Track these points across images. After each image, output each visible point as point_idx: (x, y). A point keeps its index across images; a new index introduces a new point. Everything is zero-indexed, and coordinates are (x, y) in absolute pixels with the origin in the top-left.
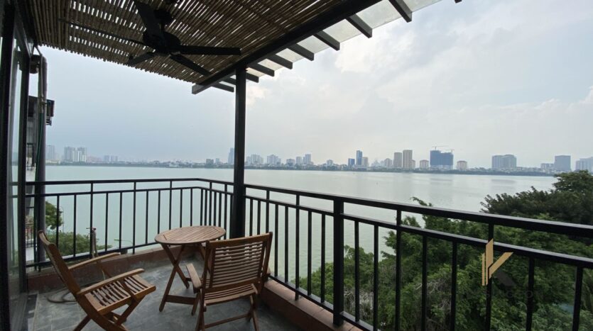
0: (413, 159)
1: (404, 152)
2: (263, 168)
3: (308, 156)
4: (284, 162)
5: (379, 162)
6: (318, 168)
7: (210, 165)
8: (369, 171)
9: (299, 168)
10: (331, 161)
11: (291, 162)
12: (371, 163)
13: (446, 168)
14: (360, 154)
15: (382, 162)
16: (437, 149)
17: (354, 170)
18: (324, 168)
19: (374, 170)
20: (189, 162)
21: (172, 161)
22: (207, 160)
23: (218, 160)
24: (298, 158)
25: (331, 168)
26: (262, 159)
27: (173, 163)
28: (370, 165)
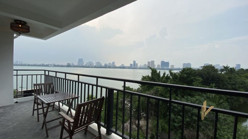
0: (155, 64)
1: (151, 61)
2: (93, 67)
3: (114, 63)
4: (103, 65)
5: (142, 65)
6: (117, 68)
7: (69, 66)
8: (138, 69)
9: (110, 67)
10: (123, 65)
11: (106, 65)
12: (139, 66)
13: (167, 68)
14: (134, 62)
15: (143, 65)
16: (163, 60)
17: (132, 68)
18: (120, 68)
19: (140, 68)
20: (59, 65)
21: (50, 64)
22: (68, 64)
23: (73, 64)
24: (109, 63)
25: (123, 67)
26: (93, 64)
27: (51, 65)
28: (139, 67)
